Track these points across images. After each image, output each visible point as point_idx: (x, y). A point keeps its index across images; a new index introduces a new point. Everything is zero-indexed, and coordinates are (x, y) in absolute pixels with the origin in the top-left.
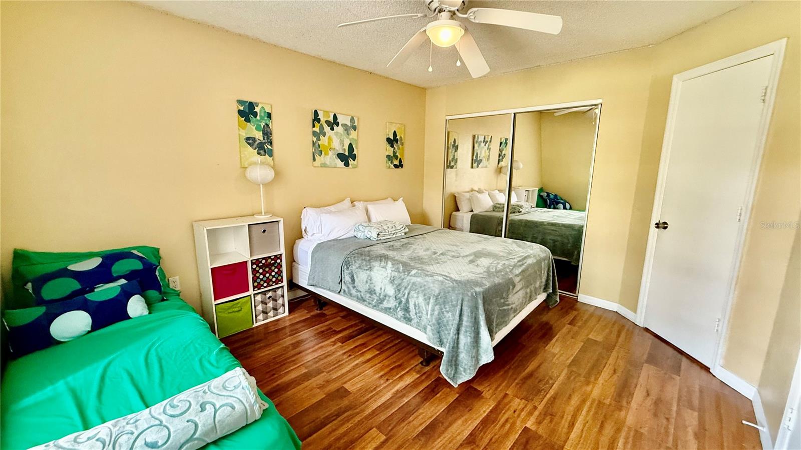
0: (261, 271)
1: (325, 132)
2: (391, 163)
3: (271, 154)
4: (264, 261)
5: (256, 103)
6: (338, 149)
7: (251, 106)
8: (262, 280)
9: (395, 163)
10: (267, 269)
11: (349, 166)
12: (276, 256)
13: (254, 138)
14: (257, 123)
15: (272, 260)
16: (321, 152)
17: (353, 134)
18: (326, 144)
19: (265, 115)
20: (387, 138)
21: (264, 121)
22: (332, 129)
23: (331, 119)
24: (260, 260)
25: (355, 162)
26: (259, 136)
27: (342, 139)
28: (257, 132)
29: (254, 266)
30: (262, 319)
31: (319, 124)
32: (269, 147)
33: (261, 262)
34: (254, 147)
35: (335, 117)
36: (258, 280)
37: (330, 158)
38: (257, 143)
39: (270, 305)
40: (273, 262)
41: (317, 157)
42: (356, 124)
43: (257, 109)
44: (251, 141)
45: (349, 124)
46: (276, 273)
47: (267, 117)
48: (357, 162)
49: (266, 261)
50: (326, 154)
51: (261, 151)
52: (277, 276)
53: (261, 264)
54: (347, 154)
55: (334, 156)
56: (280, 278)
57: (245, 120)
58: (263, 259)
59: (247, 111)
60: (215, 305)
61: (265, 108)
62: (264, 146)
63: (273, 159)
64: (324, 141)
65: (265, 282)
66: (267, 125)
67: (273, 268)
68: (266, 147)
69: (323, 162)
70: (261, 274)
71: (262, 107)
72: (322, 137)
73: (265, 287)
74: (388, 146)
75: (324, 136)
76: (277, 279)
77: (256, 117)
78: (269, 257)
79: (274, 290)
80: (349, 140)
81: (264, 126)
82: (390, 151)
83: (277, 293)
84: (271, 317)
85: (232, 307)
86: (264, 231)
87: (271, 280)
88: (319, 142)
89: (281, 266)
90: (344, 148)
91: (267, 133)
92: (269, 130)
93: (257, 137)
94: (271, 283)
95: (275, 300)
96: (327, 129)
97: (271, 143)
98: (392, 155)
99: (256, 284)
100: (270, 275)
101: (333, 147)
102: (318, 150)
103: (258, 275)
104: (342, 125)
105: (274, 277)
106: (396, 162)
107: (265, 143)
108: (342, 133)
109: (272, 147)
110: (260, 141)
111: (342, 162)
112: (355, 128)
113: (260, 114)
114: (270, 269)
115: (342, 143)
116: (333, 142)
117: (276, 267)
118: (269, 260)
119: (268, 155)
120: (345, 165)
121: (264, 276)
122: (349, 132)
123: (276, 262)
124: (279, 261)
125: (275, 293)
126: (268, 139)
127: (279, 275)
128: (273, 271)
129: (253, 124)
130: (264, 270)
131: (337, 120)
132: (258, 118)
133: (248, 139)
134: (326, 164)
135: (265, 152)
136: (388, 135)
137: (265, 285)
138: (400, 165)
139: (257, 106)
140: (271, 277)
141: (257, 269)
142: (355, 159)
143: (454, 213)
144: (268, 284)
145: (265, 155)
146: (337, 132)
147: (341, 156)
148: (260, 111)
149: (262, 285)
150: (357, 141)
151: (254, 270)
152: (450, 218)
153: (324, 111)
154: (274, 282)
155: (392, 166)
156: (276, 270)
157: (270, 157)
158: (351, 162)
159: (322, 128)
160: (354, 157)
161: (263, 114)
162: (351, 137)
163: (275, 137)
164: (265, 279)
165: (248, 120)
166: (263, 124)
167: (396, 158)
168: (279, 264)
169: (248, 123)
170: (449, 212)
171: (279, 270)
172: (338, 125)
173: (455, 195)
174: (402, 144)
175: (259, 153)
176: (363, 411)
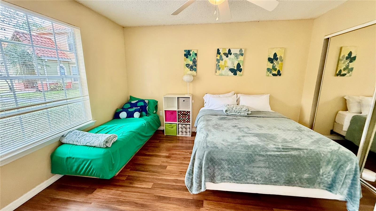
0: (181, 116)
1: (223, 59)
2: (270, 73)
3: (195, 70)
4: (183, 112)
5: (191, 50)
6: (230, 66)
7: (189, 51)
8: (181, 119)
9: (273, 73)
10: (184, 116)
11: (236, 75)
12: (187, 111)
13: (189, 64)
14: (191, 58)
15: (186, 112)
16: (220, 68)
17: (241, 58)
18: (223, 64)
19: (194, 54)
20: (269, 58)
21: (193, 57)
22: (227, 57)
23: (227, 52)
24: (182, 111)
25: (241, 73)
26: (191, 63)
27: (233, 61)
28: (190, 61)
29: (179, 113)
30: (181, 134)
31: (220, 55)
32: (195, 67)
33: (182, 112)
34: (189, 68)
35: (229, 50)
36: (180, 119)
37: (226, 71)
38: (190, 66)
39: (184, 130)
40: (186, 113)
41: (218, 71)
42: (243, 52)
43: (191, 53)
44: (188, 66)
45: (238, 53)
46: (187, 118)
47: (195, 55)
48: (242, 73)
49: (184, 112)
50: (223, 69)
51: (192, 69)
52: (188, 119)
53: (181, 113)
54: (236, 68)
55: (228, 70)
56: (189, 121)
57: (186, 57)
58: (183, 111)
59: (187, 54)
60: (165, 123)
61: (194, 51)
62: (193, 67)
63: (196, 73)
64: (222, 63)
65: (183, 120)
66: (195, 58)
67: (186, 116)
68: (193, 68)
69: (221, 73)
70: (181, 117)
71: (193, 51)
72: (221, 61)
73: (183, 122)
74: (269, 63)
75: (222, 61)
76: (187, 120)
77: (190, 56)
78: (185, 111)
79: (186, 125)
80: (238, 61)
81: (193, 59)
82: (270, 66)
83: (187, 126)
84: (184, 135)
85: (170, 126)
86: (184, 101)
87: (185, 120)
88: (219, 64)
89: (190, 116)
90: (234, 65)
91: (195, 62)
92: (195, 60)
93: (190, 64)
94: (185, 122)
95: (186, 129)
96: (224, 57)
97: (196, 66)
98: (271, 68)
99: (179, 120)
100: (185, 118)
101: (227, 66)
102: (218, 68)
103: (180, 117)
104: (233, 54)
105: (186, 119)
106: (276, 72)
107: (193, 66)
108: (233, 58)
109: (196, 67)
110: (191, 65)
111: (232, 73)
112: (242, 55)
113: (192, 54)
114: (185, 116)
115: (233, 63)
116: (227, 63)
117: (187, 116)
118: (185, 112)
119: (194, 71)
120: (234, 74)
121: (183, 118)
122: (238, 57)
123: (188, 114)
124: (189, 114)
125: (186, 126)
126: (195, 64)
127: (189, 119)
128: (186, 117)
129: (189, 59)
130: (183, 116)
131: (231, 51)
132: (191, 56)
133: (187, 65)
134: (222, 74)
135: (193, 69)
136: (269, 56)
137: (183, 121)
138: (279, 74)
139: (191, 51)
140: (185, 119)
141: (180, 115)
142: (241, 71)
143: (341, 112)
144: (184, 121)
145: (193, 71)
146: (230, 58)
147: (232, 70)
148: (192, 53)
149: (182, 121)
150: (243, 62)
151: (178, 115)
152: (336, 115)
153: (223, 48)
154: (186, 122)
155: (271, 75)
156: (188, 117)
157: (195, 71)
158: (238, 73)
159: (221, 57)
160: (240, 70)
161: (193, 54)
162: (239, 60)
163: (198, 63)
164: (183, 119)
165: (187, 57)
166: (193, 58)
167: (275, 70)
168: (189, 115)
169: (187, 59)
170: (337, 110)
171: (189, 117)
172: (231, 54)
173: (345, 98)
174: (282, 61)
175: (190, 70)
176: (159, 176)
